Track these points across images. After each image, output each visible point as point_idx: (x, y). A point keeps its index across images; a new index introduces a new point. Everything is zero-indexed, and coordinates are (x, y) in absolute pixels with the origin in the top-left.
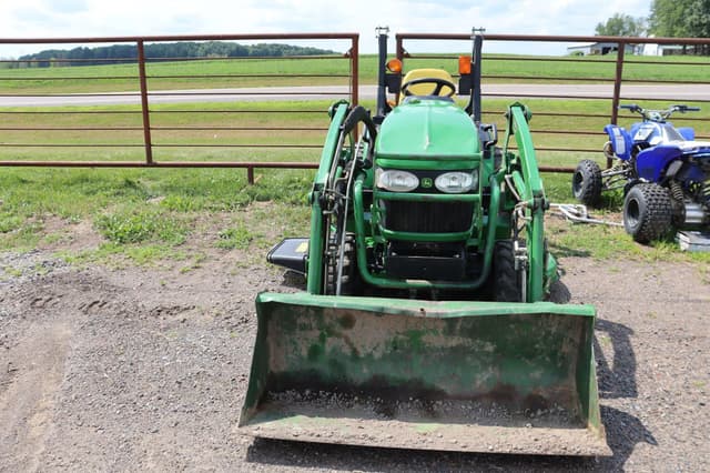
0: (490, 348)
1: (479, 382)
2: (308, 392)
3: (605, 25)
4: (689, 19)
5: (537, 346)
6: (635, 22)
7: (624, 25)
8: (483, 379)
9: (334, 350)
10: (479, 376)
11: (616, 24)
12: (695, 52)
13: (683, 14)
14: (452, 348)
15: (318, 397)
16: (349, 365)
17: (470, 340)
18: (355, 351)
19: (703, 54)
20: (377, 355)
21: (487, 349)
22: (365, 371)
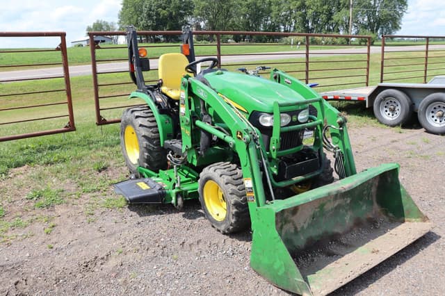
3: (92, 27)
4: (141, 23)
6: (109, 24)
7: (104, 27)
8: (348, 219)
10: (346, 218)
11: (98, 25)
12: (147, 41)
13: (137, 20)
18: (296, 228)
19: (152, 42)
22: (302, 238)
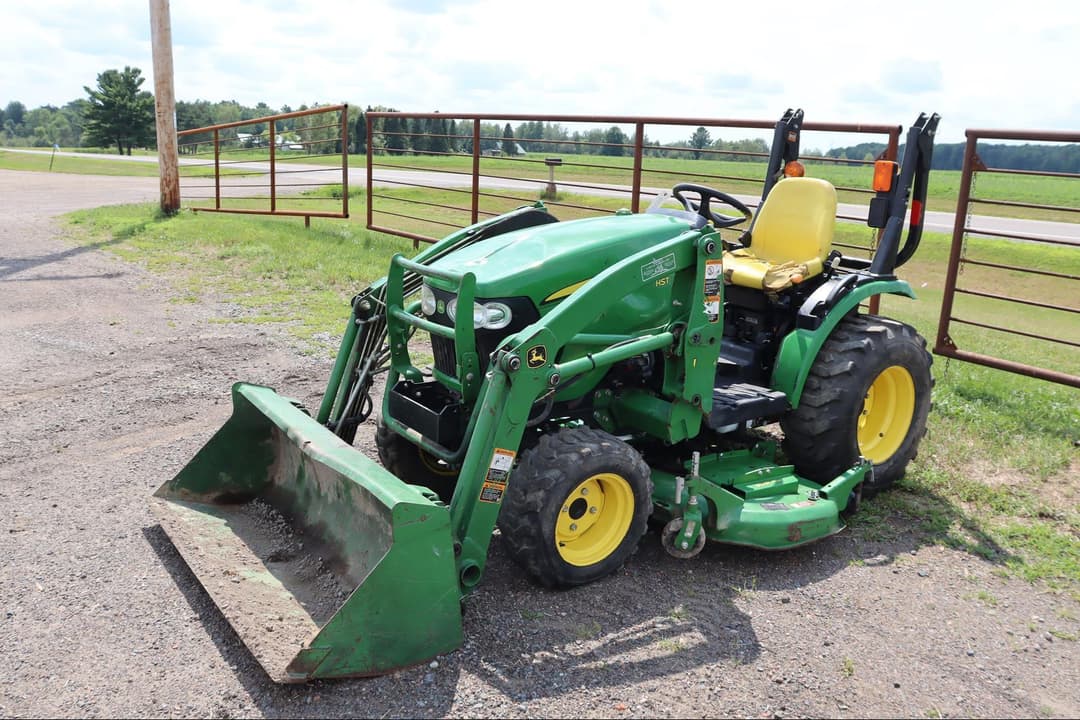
2: (273, 512)
9: (309, 477)
15: (274, 520)
16: (314, 499)
18: (319, 486)
20: (330, 499)
22: (319, 513)
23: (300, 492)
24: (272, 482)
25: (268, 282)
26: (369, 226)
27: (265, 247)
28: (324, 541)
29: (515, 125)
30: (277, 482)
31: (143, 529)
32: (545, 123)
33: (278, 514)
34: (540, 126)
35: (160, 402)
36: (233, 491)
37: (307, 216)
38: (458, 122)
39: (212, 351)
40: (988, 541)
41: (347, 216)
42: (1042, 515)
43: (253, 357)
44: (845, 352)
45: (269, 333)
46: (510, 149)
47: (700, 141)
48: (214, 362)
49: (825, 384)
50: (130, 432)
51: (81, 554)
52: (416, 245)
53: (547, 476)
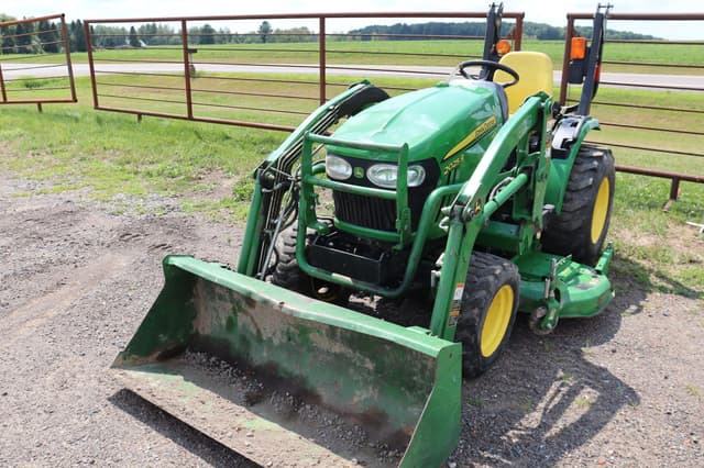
0: (370, 365)
1: (356, 400)
2: (213, 359)
5: (415, 378)
8: (362, 397)
9: (244, 325)
10: (358, 393)
14: (335, 354)
15: (218, 366)
16: (254, 343)
17: (351, 351)
18: (259, 331)
20: (276, 341)
21: (367, 366)
22: (265, 354)
23: (234, 339)
24: (197, 333)
25: (39, 158)
26: (96, 107)
27: (18, 130)
28: (281, 378)
29: (137, 26)
30: (201, 333)
31: (109, 399)
32: (157, 24)
33: (220, 361)
34: (154, 25)
35: (27, 274)
36: (169, 348)
37: (39, 103)
38: (94, 25)
39: (41, 222)
40: (676, 284)
41: (76, 101)
42: (691, 261)
43: (76, 221)
44: (585, 171)
45: (74, 200)
46: (135, 44)
47: (265, 31)
48: (47, 231)
49: (574, 196)
50: (19, 306)
51: (70, 437)
52: (140, 118)
53: (477, 297)
